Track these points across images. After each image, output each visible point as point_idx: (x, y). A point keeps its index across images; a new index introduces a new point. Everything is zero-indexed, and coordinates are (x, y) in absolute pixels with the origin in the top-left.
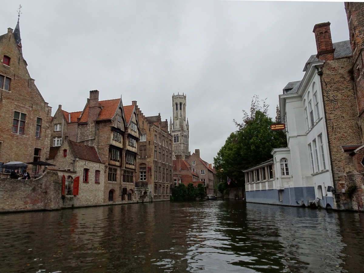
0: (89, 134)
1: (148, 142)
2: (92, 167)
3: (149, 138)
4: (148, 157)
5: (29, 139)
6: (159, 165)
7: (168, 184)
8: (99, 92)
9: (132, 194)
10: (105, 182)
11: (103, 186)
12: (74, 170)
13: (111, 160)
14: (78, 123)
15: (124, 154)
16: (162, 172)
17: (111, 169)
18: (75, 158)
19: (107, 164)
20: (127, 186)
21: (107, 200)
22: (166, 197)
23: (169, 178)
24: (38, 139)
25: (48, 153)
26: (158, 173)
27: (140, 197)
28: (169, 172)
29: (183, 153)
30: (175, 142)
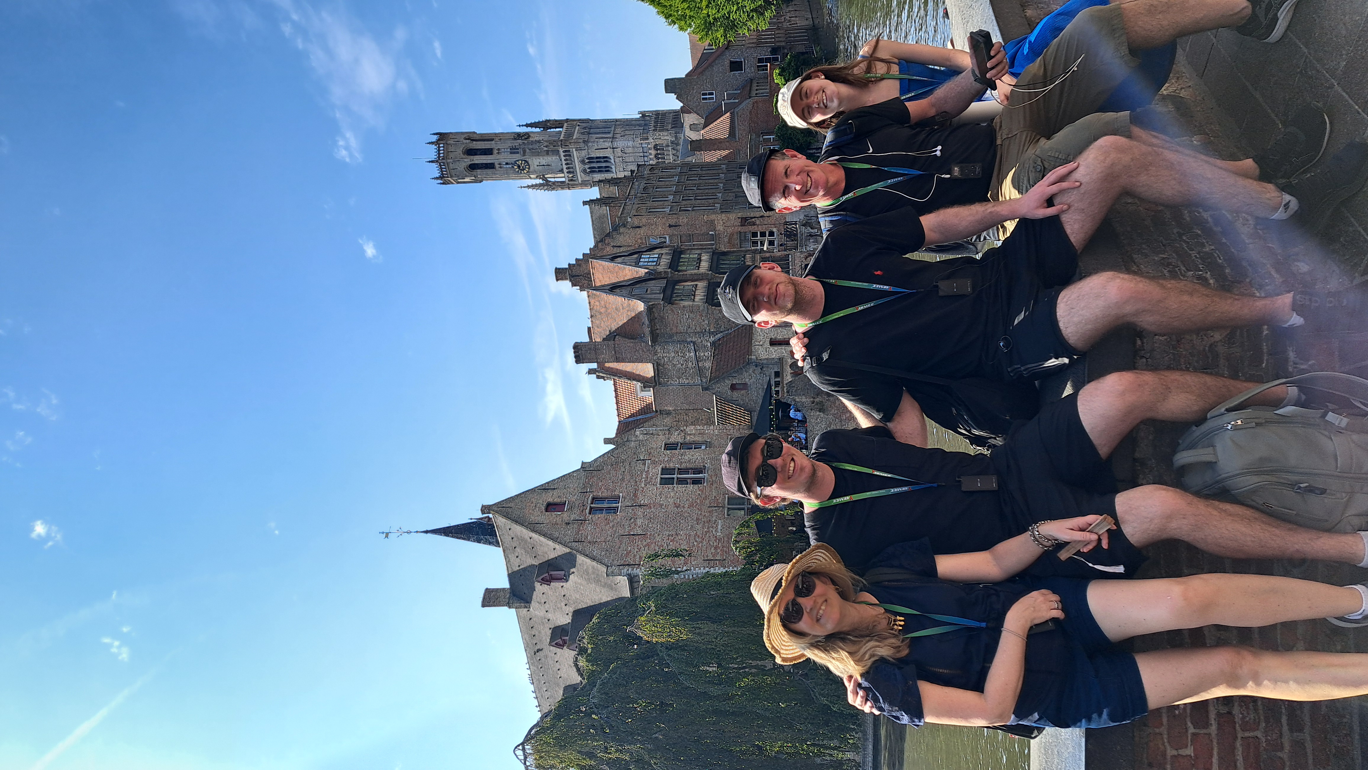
0: (682, 356)
3: (660, 228)
4: (714, 230)
8: (576, 343)
14: (655, 386)
18: (749, 363)
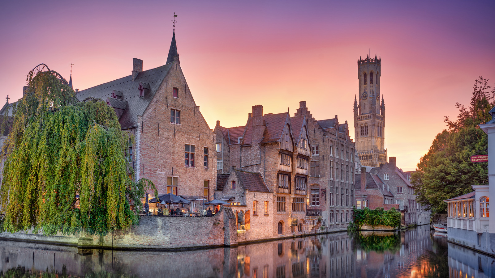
0: (254, 158)
1: (321, 156)
2: (261, 198)
3: (322, 151)
4: (321, 177)
5: (199, 170)
6: (337, 185)
7: (348, 209)
8: (263, 107)
9: (303, 225)
10: (273, 213)
11: (273, 218)
12: (244, 203)
13: (279, 188)
14: (241, 145)
15: (293, 178)
16: (340, 195)
17: (279, 197)
18: (245, 190)
19: (275, 193)
20: (298, 216)
21: (277, 232)
22: (345, 225)
23: (350, 201)
24: (207, 169)
25: (216, 184)
26: (335, 195)
27: (313, 228)
28: (350, 192)
29: (375, 152)
30: (362, 134)
